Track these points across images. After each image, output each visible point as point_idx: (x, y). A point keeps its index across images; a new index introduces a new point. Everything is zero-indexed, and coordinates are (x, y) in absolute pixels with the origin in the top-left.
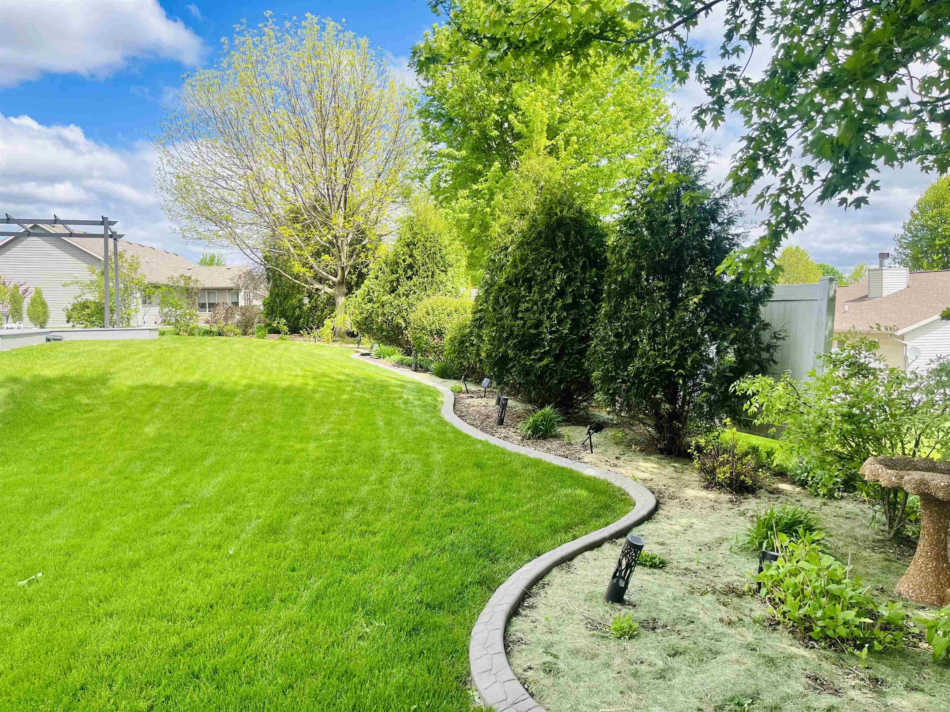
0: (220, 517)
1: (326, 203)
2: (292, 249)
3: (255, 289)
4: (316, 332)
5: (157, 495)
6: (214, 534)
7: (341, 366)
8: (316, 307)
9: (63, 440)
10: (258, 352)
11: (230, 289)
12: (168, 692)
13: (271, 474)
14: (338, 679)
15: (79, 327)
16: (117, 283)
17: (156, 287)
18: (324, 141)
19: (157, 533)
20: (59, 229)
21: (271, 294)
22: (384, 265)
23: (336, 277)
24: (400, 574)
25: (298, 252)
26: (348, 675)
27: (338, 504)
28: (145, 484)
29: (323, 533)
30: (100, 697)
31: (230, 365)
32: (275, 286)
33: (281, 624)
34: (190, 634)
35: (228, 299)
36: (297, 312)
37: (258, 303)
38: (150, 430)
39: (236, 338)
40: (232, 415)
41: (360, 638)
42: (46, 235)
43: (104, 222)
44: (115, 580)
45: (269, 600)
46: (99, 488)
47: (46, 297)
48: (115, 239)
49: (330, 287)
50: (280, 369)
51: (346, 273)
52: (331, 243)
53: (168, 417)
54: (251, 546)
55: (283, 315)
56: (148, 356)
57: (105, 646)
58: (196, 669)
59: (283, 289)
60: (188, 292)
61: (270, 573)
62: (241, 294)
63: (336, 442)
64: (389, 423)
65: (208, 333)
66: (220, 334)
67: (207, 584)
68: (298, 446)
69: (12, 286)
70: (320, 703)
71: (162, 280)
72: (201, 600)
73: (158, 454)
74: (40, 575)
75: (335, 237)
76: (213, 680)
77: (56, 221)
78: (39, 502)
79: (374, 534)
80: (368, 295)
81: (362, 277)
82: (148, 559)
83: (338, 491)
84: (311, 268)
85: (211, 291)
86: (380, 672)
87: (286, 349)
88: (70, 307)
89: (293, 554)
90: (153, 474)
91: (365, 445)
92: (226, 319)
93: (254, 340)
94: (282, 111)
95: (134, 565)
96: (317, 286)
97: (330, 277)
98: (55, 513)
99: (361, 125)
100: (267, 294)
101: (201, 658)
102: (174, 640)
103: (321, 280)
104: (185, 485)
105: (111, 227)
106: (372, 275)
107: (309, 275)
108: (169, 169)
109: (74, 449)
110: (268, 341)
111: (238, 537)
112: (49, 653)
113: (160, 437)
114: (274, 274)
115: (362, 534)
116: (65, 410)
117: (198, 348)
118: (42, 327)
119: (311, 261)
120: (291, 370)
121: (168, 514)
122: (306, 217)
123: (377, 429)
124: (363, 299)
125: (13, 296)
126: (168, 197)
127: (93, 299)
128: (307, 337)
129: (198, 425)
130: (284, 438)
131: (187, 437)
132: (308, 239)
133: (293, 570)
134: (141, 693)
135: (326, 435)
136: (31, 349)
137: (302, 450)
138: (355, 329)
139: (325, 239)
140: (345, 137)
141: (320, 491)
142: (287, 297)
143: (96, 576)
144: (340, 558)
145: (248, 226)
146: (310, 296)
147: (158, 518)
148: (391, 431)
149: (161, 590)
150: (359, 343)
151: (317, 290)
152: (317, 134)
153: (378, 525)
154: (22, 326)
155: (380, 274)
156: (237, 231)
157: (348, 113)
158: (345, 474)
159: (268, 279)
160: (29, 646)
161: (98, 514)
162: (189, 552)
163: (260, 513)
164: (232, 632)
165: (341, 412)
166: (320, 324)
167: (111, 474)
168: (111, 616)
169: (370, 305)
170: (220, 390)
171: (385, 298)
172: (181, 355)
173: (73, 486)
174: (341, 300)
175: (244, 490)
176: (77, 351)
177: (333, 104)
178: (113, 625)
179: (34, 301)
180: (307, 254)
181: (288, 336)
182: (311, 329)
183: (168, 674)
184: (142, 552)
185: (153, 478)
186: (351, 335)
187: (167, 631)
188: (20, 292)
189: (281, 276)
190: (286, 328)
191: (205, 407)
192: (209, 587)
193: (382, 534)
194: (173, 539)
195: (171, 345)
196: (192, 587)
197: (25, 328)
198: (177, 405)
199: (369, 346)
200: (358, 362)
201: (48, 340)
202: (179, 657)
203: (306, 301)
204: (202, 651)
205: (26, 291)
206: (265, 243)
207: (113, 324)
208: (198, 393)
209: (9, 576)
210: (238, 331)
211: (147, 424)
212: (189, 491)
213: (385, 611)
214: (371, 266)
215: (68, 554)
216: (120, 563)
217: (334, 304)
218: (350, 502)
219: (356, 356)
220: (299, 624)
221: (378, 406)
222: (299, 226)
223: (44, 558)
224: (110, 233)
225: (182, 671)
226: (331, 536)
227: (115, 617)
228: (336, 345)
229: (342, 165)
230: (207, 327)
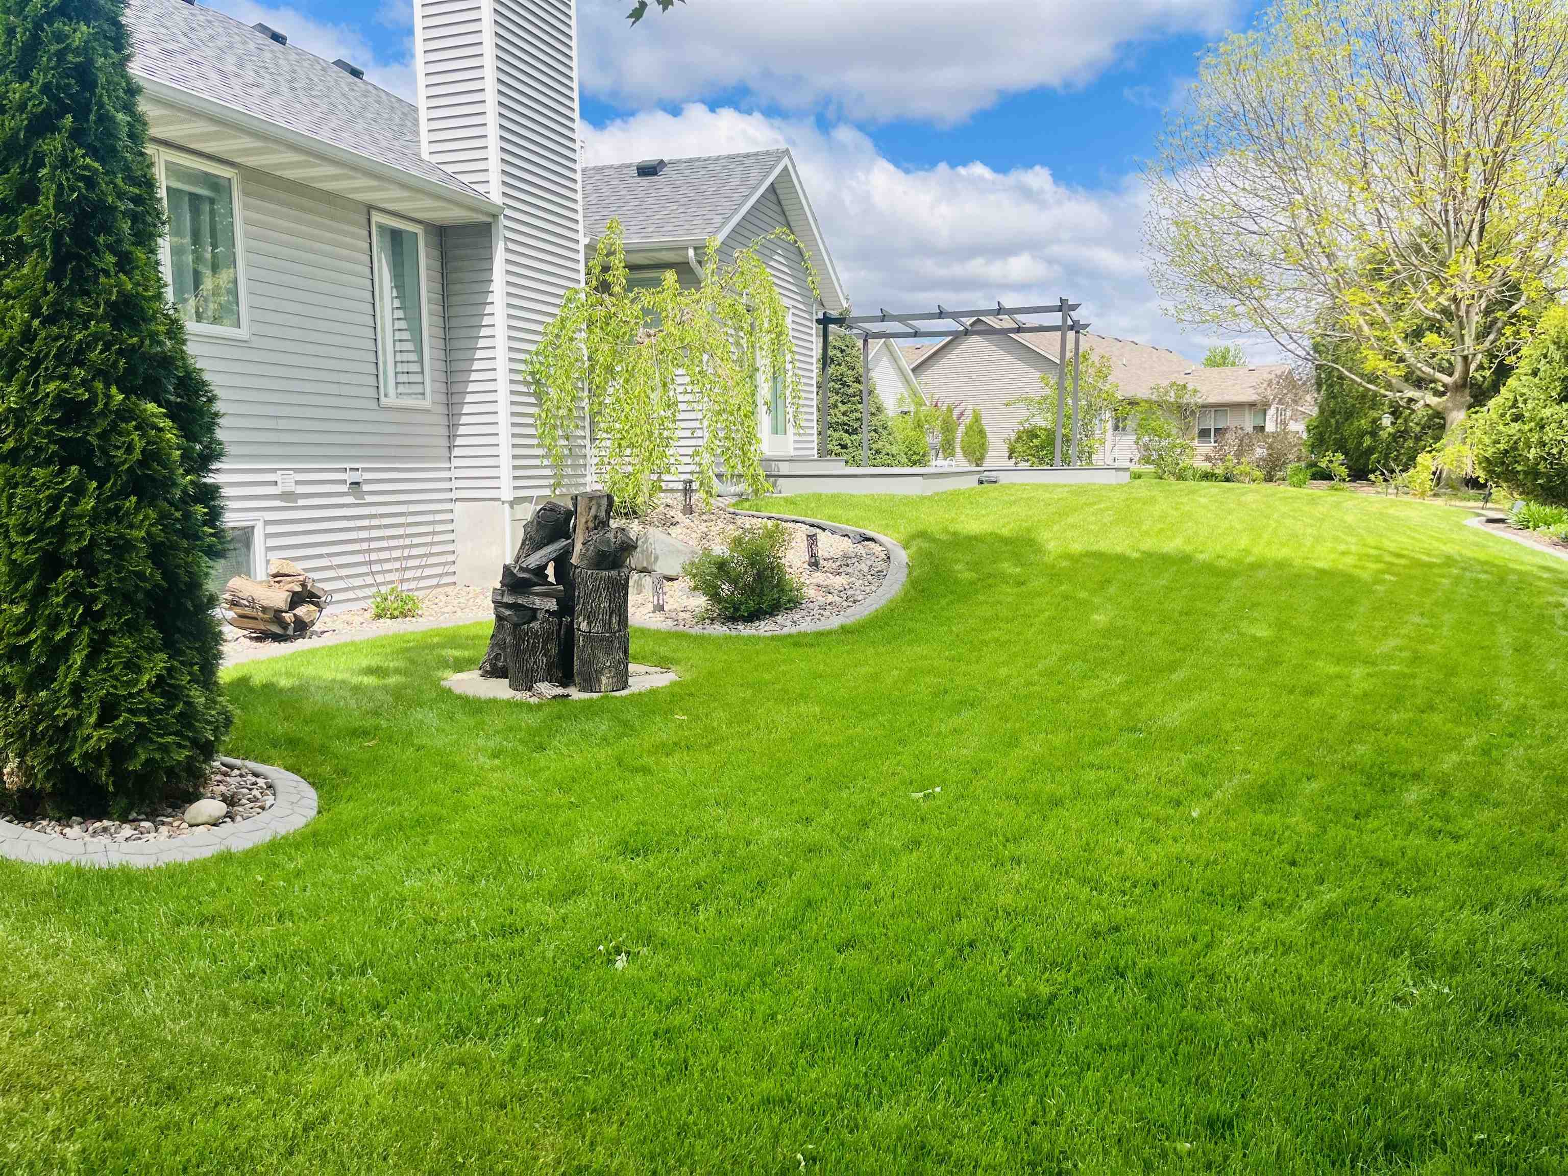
0: (1185, 758)
1: (1442, 239)
2: (1366, 329)
3: (1295, 402)
4: (1401, 478)
5: (1098, 713)
6: (1173, 783)
7: (1438, 540)
8: (1405, 431)
9: (986, 621)
10: (1284, 509)
11: (1252, 405)
12: (1079, 982)
13: (1278, 709)
14: (1346, 1049)
15: (1023, 465)
16: (1076, 400)
17: (1133, 403)
18: (1444, 121)
19: (1092, 766)
20: (1006, 322)
21: (1322, 411)
22: (1552, 347)
23: (1450, 375)
24: (1495, 917)
25: (1378, 333)
26: (1366, 1048)
27: (1393, 775)
28: (1084, 694)
29: (1356, 817)
30: (991, 963)
31: (1232, 528)
32: (1331, 396)
33: (1259, 938)
34: (1119, 914)
35: (1248, 423)
36: (1367, 441)
37: (1298, 427)
38: (1100, 619)
39: (1254, 486)
40: (1224, 606)
41: (1396, 1000)
42: (991, 331)
43: (1064, 307)
44: (1028, 817)
45: (1245, 898)
46: (1023, 691)
47: (986, 425)
48: (1077, 332)
49: (1437, 394)
50: (1318, 539)
51: (1473, 367)
52: (1445, 311)
53: (1127, 602)
54: (1227, 812)
55: (1340, 447)
56: (1107, 509)
57: (1006, 899)
58: (1122, 963)
59: (1345, 402)
60: (1183, 411)
61: (1251, 859)
62: (1271, 412)
63: (1406, 670)
64: (1523, 649)
65: (1207, 476)
66: (1227, 480)
67: (1155, 852)
68: (1332, 670)
69: (944, 408)
70: (1308, 1074)
71: (1142, 392)
72: (1141, 870)
73: (1105, 654)
74: (938, 789)
75: (1455, 299)
76: (1145, 987)
77: (1000, 311)
78: (948, 698)
79: (1456, 838)
80: (1514, 405)
81: (1503, 372)
82: (1075, 798)
83: (1397, 752)
84: (1401, 360)
85: (1220, 408)
86: (1424, 1061)
87: (1337, 505)
88: (1013, 437)
89: (1296, 838)
90: (1096, 682)
91: (1464, 683)
92: (1239, 454)
93: (1284, 490)
94: (1366, 81)
95: (1057, 803)
96: (1411, 393)
97: (1438, 375)
98: (967, 714)
99: (1523, 79)
100: (1315, 412)
101: (1131, 951)
102: (1096, 916)
103: (1420, 383)
104: (1139, 704)
105: (1072, 313)
106: (1524, 367)
107: (1395, 372)
108: (1165, 212)
109: (996, 634)
110: (1305, 491)
111: (1208, 795)
112: (937, 891)
113: (1109, 632)
114: (1330, 375)
115: (1434, 834)
116: (990, 581)
117: (1185, 500)
118: (977, 465)
119: (1403, 348)
120: (1336, 539)
121: (1109, 742)
122: (1398, 266)
123: (1496, 657)
124: (1503, 415)
125: (945, 422)
126: (1160, 257)
127: (1044, 424)
128: (1381, 486)
129: (1170, 619)
130: (1311, 653)
131: (1152, 634)
132: (1399, 307)
133: (1293, 863)
134: (1043, 973)
135: (1388, 658)
136: (956, 494)
137: (1339, 676)
138: (1482, 475)
139: (1432, 305)
140: (1489, 106)
141: (1361, 749)
142: (1349, 415)
143: (1007, 807)
144: (1382, 863)
145: (1288, 294)
146: (1395, 413)
147: (1097, 744)
148: (1527, 664)
149: (1088, 844)
150: (1487, 499)
151: (1411, 400)
152: (1431, 110)
153: (1468, 824)
154: (953, 463)
155: (1543, 366)
156: (1269, 304)
157: (1497, 61)
158: (1413, 727)
159: (1319, 385)
160: (914, 875)
161: (1018, 725)
162: (1132, 801)
163: (1250, 766)
164: (1182, 929)
165: (1426, 621)
166: (1409, 463)
167: (1041, 675)
168: (1019, 863)
169: (1516, 426)
170: (1210, 568)
171: (1547, 412)
172: (1157, 510)
173: (991, 683)
174: (1457, 417)
175: (1228, 726)
176: (1013, 498)
177: (1467, 50)
178: (1019, 875)
179: (970, 427)
180: (1395, 335)
181: (1347, 485)
182: (1392, 471)
183: (1082, 958)
184: (1068, 787)
185: (1095, 687)
186: (1472, 483)
187: (1089, 901)
188: (955, 417)
189: (1341, 377)
190: (1343, 471)
191: (1185, 592)
192: (1155, 857)
193: (1472, 841)
194: (1113, 777)
195: (1144, 493)
196: (1130, 850)
197: (958, 466)
198: (1142, 585)
199: (1507, 506)
200: (1476, 533)
201: (981, 482)
202: (1101, 940)
203: (1387, 420)
204: (1134, 941)
205: (962, 414)
206: (1317, 323)
207: (1066, 461)
208: (1175, 568)
209: (903, 783)
210: (1257, 473)
211: (1096, 609)
212: (1143, 714)
213: (1453, 970)
214: (1524, 351)
215: (975, 771)
216: (1037, 796)
217: (1442, 427)
218: (1417, 776)
219: (1475, 523)
220: (1290, 947)
221: (1504, 617)
222: (1382, 286)
223: (945, 770)
224: (1070, 322)
225: (1101, 960)
226: (1373, 823)
227: (1023, 865)
228: (1440, 502)
229: (1480, 163)
230: (1207, 466)
